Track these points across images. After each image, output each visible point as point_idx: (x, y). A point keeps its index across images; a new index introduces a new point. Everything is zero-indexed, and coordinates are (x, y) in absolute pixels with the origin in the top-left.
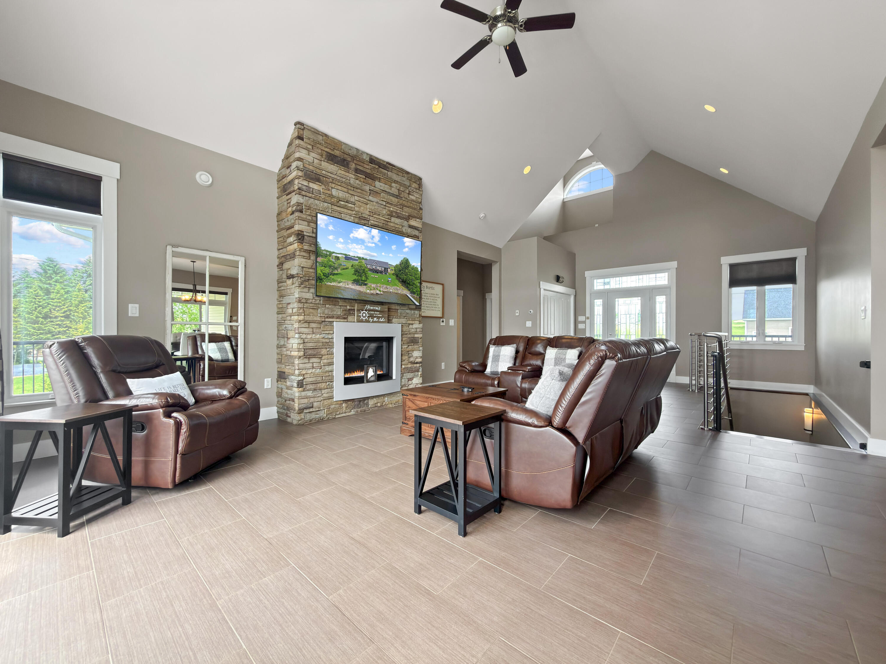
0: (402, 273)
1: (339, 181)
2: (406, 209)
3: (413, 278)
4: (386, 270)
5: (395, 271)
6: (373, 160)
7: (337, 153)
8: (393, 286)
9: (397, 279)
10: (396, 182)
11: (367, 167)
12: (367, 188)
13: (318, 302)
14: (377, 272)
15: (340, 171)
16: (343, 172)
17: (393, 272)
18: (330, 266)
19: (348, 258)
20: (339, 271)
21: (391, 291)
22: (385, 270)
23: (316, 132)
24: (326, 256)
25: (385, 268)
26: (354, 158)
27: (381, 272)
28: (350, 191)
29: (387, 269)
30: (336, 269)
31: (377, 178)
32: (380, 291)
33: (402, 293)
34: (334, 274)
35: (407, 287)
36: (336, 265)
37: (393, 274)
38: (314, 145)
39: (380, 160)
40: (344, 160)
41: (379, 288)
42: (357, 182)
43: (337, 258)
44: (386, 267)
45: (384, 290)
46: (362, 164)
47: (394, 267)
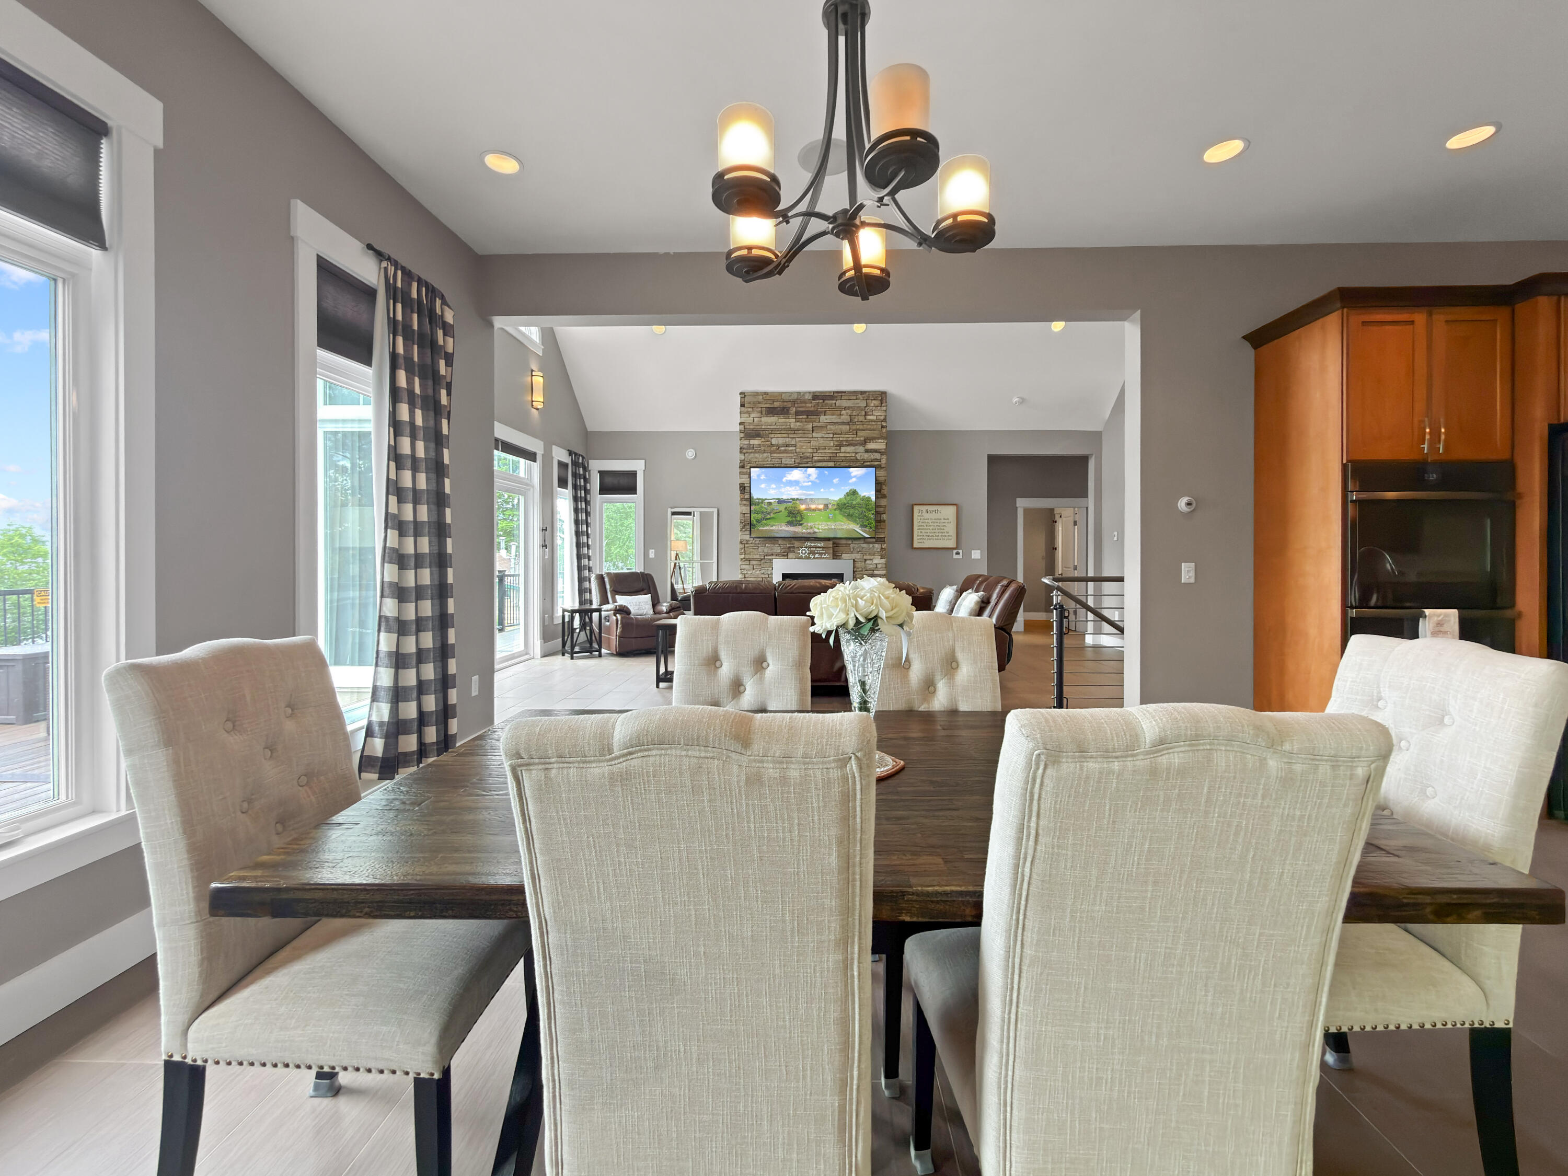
0: (848, 506)
1: (778, 430)
2: (860, 433)
3: (864, 509)
4: (826, 506)
5: (838, 505)
6: (816, 396)
7: (776, 404)
8: (834, 522)
9: (841, 514)
10: (845, 408)
11: (810, 405)
12: (810, 426)
13: (757, 542)
15: (780, 420)
16: (784, 420)
17: (836, 507)
18: (762, 513)
19: (780, 501)
20: (772, 515)
21: (834, 526)
23: (756, 394)
24: (758, 504)
26: (794, 402)
27: (819, 509)
28: (790, 436)
30: (769, 514)
31: (821, 412)
32: (818, 529)
34: (767, 519)
35: (855, 521)
36: (768, 511)
37: (835, 509)
38: (754, 405)
39: (826, 392)
40: (784, 408)
41: (817, 526)
42: (798, 424)
43: (770, 504)
44: (826, 504)
45: (823, 528)
46: (804, 405)
47: (837, 502)
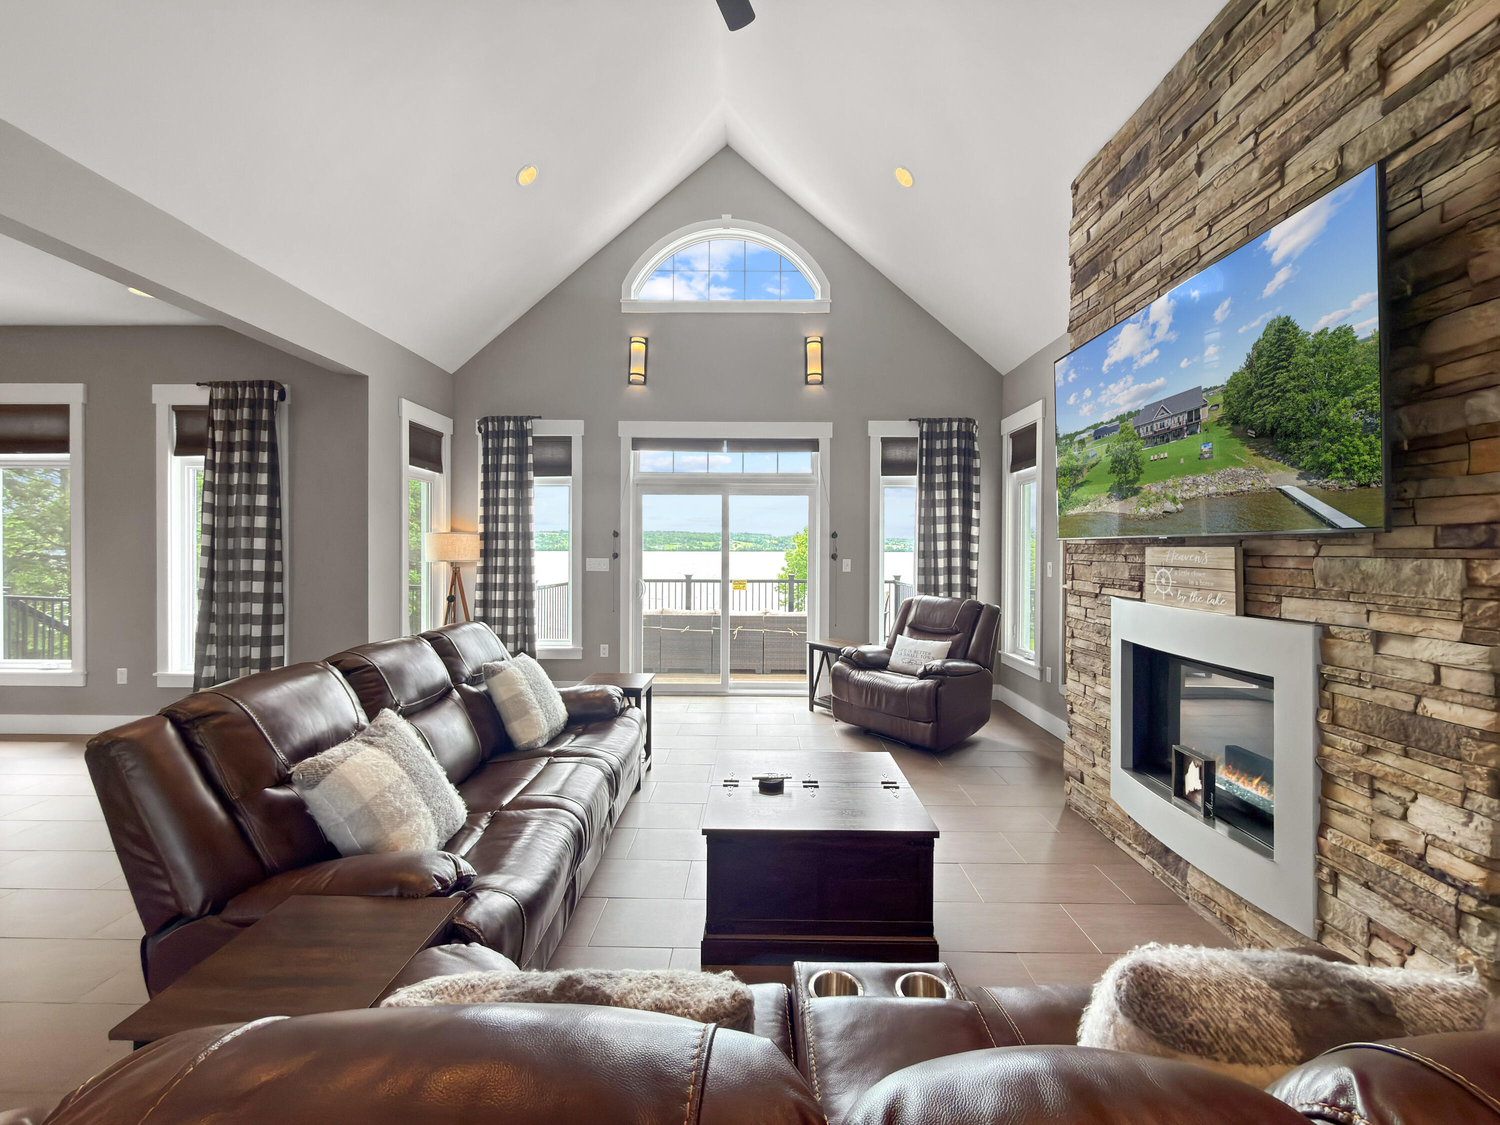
0: (1261, 397)
4: (1194, 416)
5: (1227, 403)
7: (1125, 159)
8: (1219, 468)
9: (1235, 435)
14: (1163, 436)
15: (1132, 197)
16: (1137, 191)
17: (1220, 412)
19: (1098, 432)
21: (1212, 489)
22: (1190, 420)
23: (1092, 166)
25: (1190, 413)
26: (1158, 116)
27: (1177, 433)
29: (1197, 410)
32: (1174, 500)
33: (1258, 485)
35: (1284, 454)
37: (1219, 422)
38: (1089, 196)
40: (1139, 155)
43: (1083, 443)
44: (1192, 407)
45: (1187, 495)
46: (1179, 104)
47: (1225, 391)
